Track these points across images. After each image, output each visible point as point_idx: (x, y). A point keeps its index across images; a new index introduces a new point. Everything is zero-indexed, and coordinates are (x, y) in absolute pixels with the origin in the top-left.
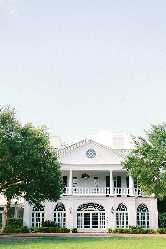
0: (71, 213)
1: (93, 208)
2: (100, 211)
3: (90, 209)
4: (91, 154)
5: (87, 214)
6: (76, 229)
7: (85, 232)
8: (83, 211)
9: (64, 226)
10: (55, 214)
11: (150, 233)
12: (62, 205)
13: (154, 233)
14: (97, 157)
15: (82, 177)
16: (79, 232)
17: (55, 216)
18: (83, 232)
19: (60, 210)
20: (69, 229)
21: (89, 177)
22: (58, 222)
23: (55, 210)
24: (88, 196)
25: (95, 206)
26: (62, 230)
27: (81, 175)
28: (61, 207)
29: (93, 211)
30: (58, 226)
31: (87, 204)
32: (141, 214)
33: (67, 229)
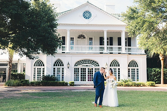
0: (68, 68)
1: (88, 63)
2: (95, 66)
3: (86, 65)
4: (87, 15)
5: (83, 69)
6: (73, 83)
7: (81, 85)
8: (80, 67)
9: (62, 80)
10: (54, 69)
11: (142, 86)
12: (61, 61)
13: (144, 86)
14: (93, 18)
15: (79, 38)
16: (76, 85)
17: (54, 71)
18: (79, 85)
19: (59, 66)
20: (67, 83)
21: (84, 38)
22: (57, 76)
23: (54, 65)
24: (84, 53)
25: (90, 62)
26: (60, 83)
27: (78, 36)
28: (60, 63)
29: (89, 67)
30: (57, 79)
31: (83, 60)
32: (132, 69)
33: (65, 82)
